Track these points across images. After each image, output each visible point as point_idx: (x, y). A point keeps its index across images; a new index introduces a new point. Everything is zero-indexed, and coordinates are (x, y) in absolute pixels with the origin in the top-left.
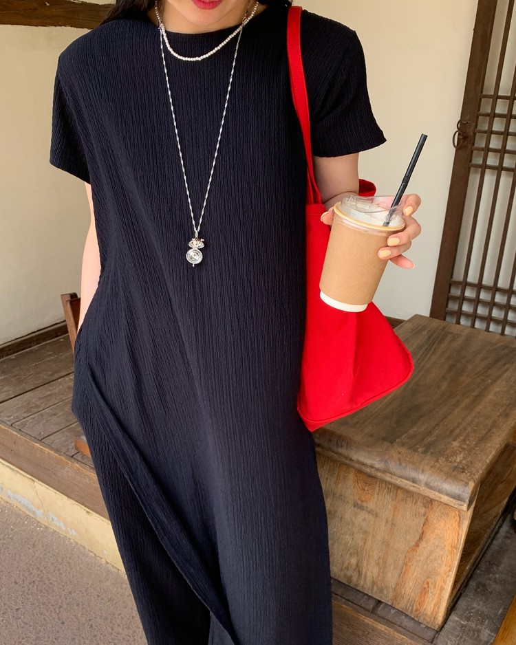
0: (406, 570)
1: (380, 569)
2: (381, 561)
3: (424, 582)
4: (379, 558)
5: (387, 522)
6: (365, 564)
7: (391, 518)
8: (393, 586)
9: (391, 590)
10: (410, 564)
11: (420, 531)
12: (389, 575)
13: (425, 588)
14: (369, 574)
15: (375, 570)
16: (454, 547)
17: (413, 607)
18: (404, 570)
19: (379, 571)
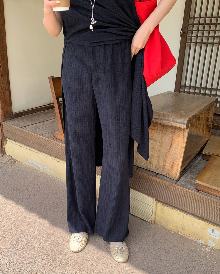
0: (166, 159)
1: (157, 161)
2: (158, 158)
3: (172, 162)
4: (157, 157)
5: (159, 143)
6: (152, 160)
7: (161, 141)
8: (162, 167)
9: (161, 168)
10: (167, 157)
11: (171, 144)
12: (161, 162)
13: (173, 165)
14: (154, 164)
15: (156, 162)
16: (182, 147)
17: (169, 173)
18: (165, 160)
19: (157, 162)
